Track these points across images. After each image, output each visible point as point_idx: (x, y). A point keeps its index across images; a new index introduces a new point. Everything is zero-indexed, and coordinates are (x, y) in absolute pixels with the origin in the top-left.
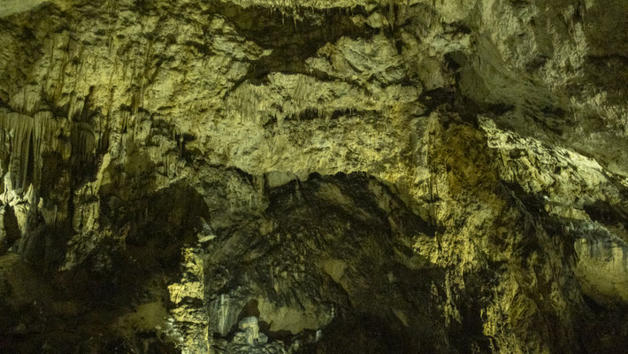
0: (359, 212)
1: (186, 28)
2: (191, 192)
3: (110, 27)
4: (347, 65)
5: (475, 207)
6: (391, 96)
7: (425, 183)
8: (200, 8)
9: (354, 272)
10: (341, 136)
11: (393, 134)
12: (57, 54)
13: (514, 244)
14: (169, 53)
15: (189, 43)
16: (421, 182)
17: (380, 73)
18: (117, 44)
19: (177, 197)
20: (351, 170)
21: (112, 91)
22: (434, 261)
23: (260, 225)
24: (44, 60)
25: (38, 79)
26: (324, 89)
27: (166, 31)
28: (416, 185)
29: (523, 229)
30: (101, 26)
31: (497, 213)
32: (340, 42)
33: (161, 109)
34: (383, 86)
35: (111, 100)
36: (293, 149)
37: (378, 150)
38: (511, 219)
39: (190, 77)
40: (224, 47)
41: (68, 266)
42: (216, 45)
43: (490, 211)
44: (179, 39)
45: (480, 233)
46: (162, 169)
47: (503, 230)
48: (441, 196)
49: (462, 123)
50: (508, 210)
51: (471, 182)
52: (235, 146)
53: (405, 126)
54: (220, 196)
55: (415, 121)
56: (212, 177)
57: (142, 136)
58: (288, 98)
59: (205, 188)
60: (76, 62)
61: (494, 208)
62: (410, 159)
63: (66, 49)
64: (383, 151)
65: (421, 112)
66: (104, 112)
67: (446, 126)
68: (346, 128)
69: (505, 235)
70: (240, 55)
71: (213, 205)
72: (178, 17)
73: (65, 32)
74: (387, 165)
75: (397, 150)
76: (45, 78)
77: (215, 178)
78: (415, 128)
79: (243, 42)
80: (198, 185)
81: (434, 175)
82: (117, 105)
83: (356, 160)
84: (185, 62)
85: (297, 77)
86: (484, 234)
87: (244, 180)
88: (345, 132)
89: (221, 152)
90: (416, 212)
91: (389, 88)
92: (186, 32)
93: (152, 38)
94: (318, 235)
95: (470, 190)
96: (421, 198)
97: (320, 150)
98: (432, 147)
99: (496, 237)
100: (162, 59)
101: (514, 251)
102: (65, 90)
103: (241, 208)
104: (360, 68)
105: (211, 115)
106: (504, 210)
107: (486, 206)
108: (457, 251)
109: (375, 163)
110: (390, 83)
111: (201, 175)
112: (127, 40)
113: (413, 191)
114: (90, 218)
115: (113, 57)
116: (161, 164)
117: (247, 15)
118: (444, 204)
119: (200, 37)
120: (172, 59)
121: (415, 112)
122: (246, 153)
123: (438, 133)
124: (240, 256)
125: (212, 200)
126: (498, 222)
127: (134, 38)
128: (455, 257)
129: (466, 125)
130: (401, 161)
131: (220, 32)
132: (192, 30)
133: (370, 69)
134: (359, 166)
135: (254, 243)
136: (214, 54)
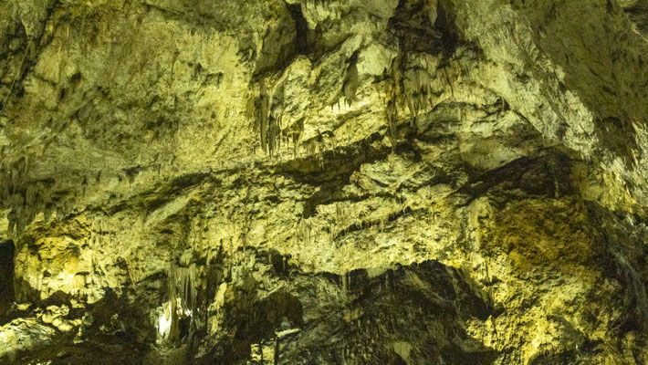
0: (435, 297)
1: (261, 190)
2: (288, 296)
3: (219, 204)
4: (374, 183)
5: (554, 282)
6: (424, 197)
7: (482, 267)
8: (269, 173)
9: (418, 353)
10: (403, 233)
11: (446, 225)
12: (197, 228)
13: (610, 322)
14: (256, 209)
15: (266, 199)
16: (479, 266)
17: (408, 180)
18: (226, 213)
19: (279, 301)
20: (421, 260)
21: (231, 240)
22: (488, 344)
23: (343, 315)
24: (192, 234)
25: (191, 244)
26: (361, 206)
27: (252, 195)
28: (475, 269)
29: (622, 303)
30: (215, 205)
31: (589, 287)
32: (362, 169)
33: (262, 244)
34: (415, 191)
35: (232, 246)
36: (359, 253)
37: (438, 240)
38: (607, 292)
39: (271, 220)
40: (287, 194)
41: (199, 355)
42: (282, 195)
43: (580, 285)
44: (260, 198)
45: (571, 309)
46: (261, 286)
47: (595, 306)
48: (500, 277)
49: (527, 198)
50: (603, 283)
51: (550, 255)
52: (319, 257)
53: (453, 217)
54: (311, 296)
55: (460, 210)
56: (305, 282)
57: (251, 265)
58: (333, 221)
59: (298, 292)
60: (206, 230)
61: (584, 281)
62: (465, 246)
63: (199, 225)
64: (442, 241)
65: (464, 201)
66: (229, 254)
67: (501, 206)
68: (405, 226)
69: (597, 312)
70: (299, 197)
71: (306, 304)
72: (256, 184)
73: (198, 215)
74: (448, 253)
75: (452, 238)
76: (194, 243)
77: (307, 283)
78: (461, 217)
79: (299, 188)
80: (293, 291)
81: (488, 258)
82: (236, 247)
83: (424, 250)
84: (266, 212)
85: (334, 205)
86: (575, 310)
87: (331, 282)
88: (405, 230)
89: (310, 263)
90: (479, 295)
91: (420, 191)
92: (262, 192)
93: (245, 201)
94: (392, 320)
95: (547, 265)
96: (481, 281)
97: (387, 248)
98: (485, 231)
99: (590, 313)
100: (253, 213)
101: (609, 329)
102: (204, 247)
103: (330, 303)
104: (386, 183)
105: (294, 240)
106: (599, 282)
107: (573, 279)
108: (520, 334)
109: (440, 252)
110: (421, 186)
111: (296, 283)
112: (232, 208)
113: (472, 275)
114: (214, 325)
115: (226, 220)
116: (261, 282)
117: (307, 162)
118: (504, 286)
119: (273, 192)
120: (259, 211)
121: (458, 203)
122: (329, 261)
123: (491, 216)
124: (323, 341)
125: (305, 300)
126: (591, 297)
127: (236, 205)
128: (518, 340)
129: (534, 198)
130: (458, 248)
131: (282, 186)
132: (266, 189)
133: (394, 181)
134: (427, 255)
135: (336, 329)
136: (282, 201)
